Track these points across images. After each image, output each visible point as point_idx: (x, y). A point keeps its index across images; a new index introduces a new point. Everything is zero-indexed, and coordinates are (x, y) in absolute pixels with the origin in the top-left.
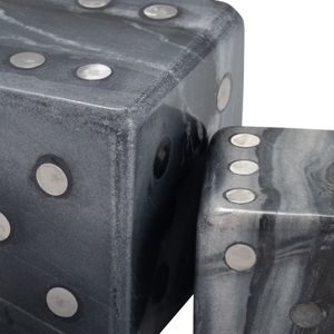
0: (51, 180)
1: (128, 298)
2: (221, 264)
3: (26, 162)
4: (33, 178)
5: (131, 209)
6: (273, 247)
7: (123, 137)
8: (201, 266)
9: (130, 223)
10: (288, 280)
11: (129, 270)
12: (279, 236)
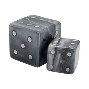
0: (30, 40)
1: (39, 57)
2: (50, 53)
3: (27, 37)
4: (27, 39)
5: (39, 44)
6: (57, 51)
7: (38, 34)
8: (48, 53)
9: (39, 47)
10: (59, 56)
11: (39, 53)
12: (58, 50)
